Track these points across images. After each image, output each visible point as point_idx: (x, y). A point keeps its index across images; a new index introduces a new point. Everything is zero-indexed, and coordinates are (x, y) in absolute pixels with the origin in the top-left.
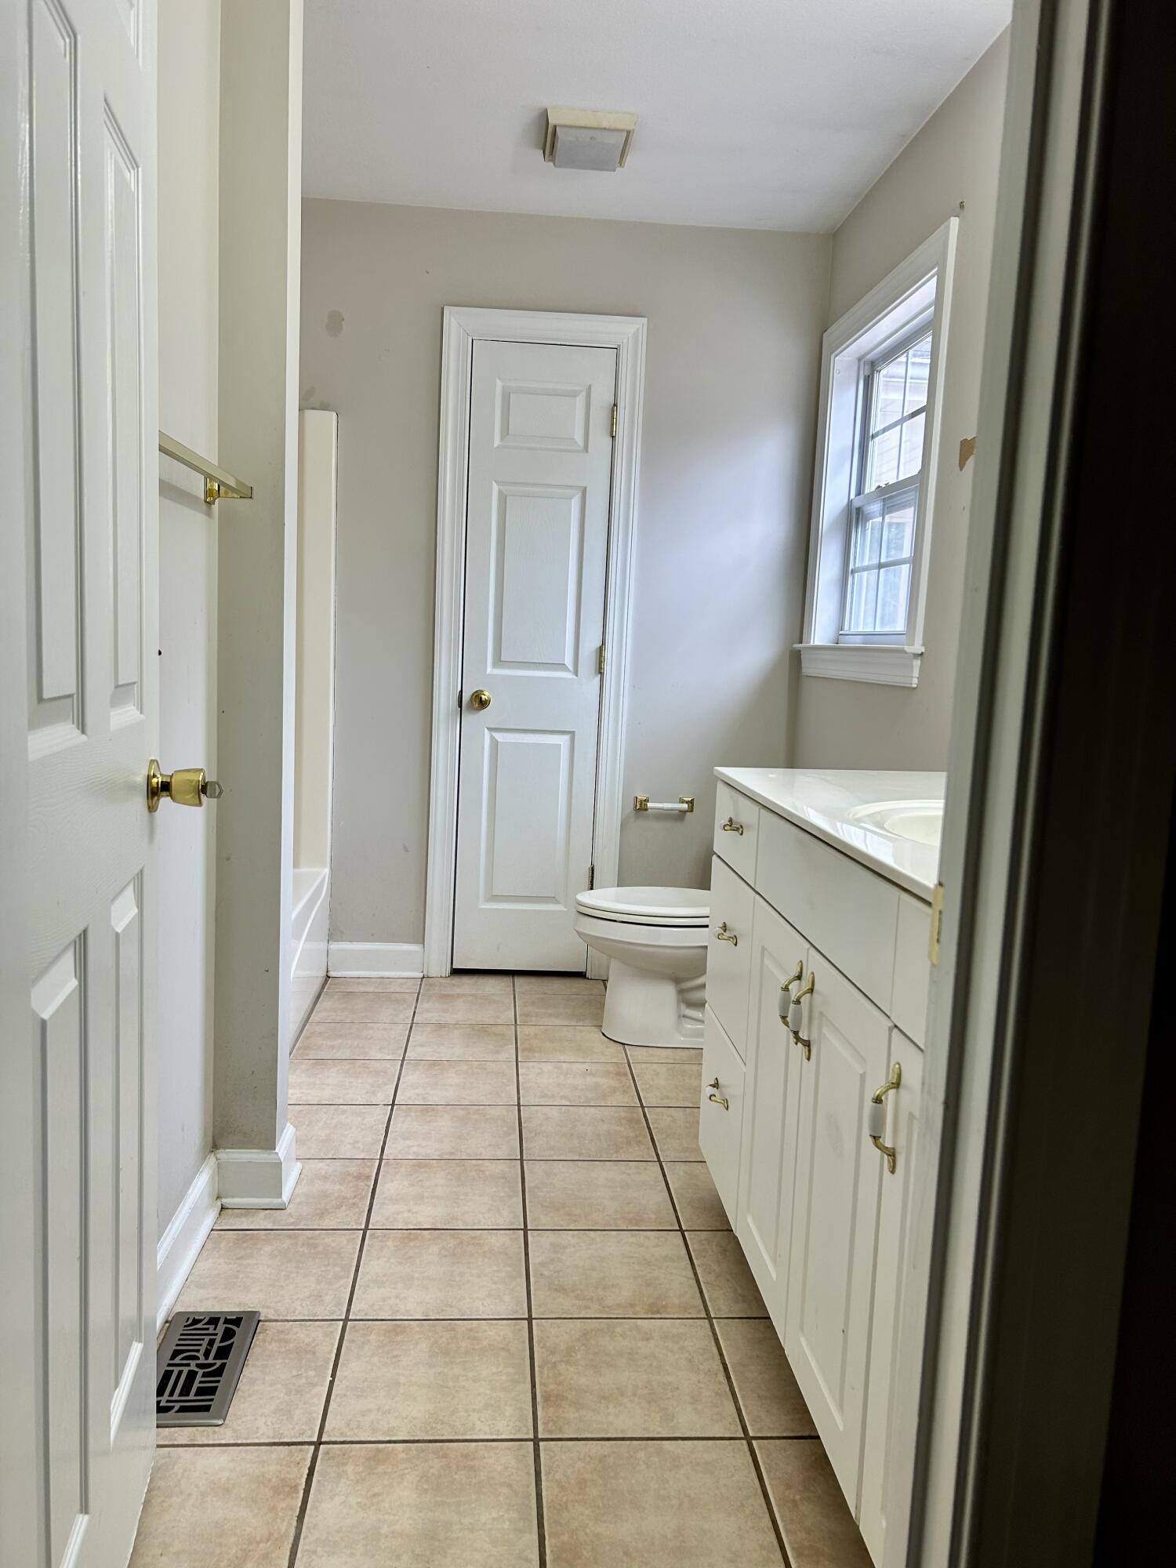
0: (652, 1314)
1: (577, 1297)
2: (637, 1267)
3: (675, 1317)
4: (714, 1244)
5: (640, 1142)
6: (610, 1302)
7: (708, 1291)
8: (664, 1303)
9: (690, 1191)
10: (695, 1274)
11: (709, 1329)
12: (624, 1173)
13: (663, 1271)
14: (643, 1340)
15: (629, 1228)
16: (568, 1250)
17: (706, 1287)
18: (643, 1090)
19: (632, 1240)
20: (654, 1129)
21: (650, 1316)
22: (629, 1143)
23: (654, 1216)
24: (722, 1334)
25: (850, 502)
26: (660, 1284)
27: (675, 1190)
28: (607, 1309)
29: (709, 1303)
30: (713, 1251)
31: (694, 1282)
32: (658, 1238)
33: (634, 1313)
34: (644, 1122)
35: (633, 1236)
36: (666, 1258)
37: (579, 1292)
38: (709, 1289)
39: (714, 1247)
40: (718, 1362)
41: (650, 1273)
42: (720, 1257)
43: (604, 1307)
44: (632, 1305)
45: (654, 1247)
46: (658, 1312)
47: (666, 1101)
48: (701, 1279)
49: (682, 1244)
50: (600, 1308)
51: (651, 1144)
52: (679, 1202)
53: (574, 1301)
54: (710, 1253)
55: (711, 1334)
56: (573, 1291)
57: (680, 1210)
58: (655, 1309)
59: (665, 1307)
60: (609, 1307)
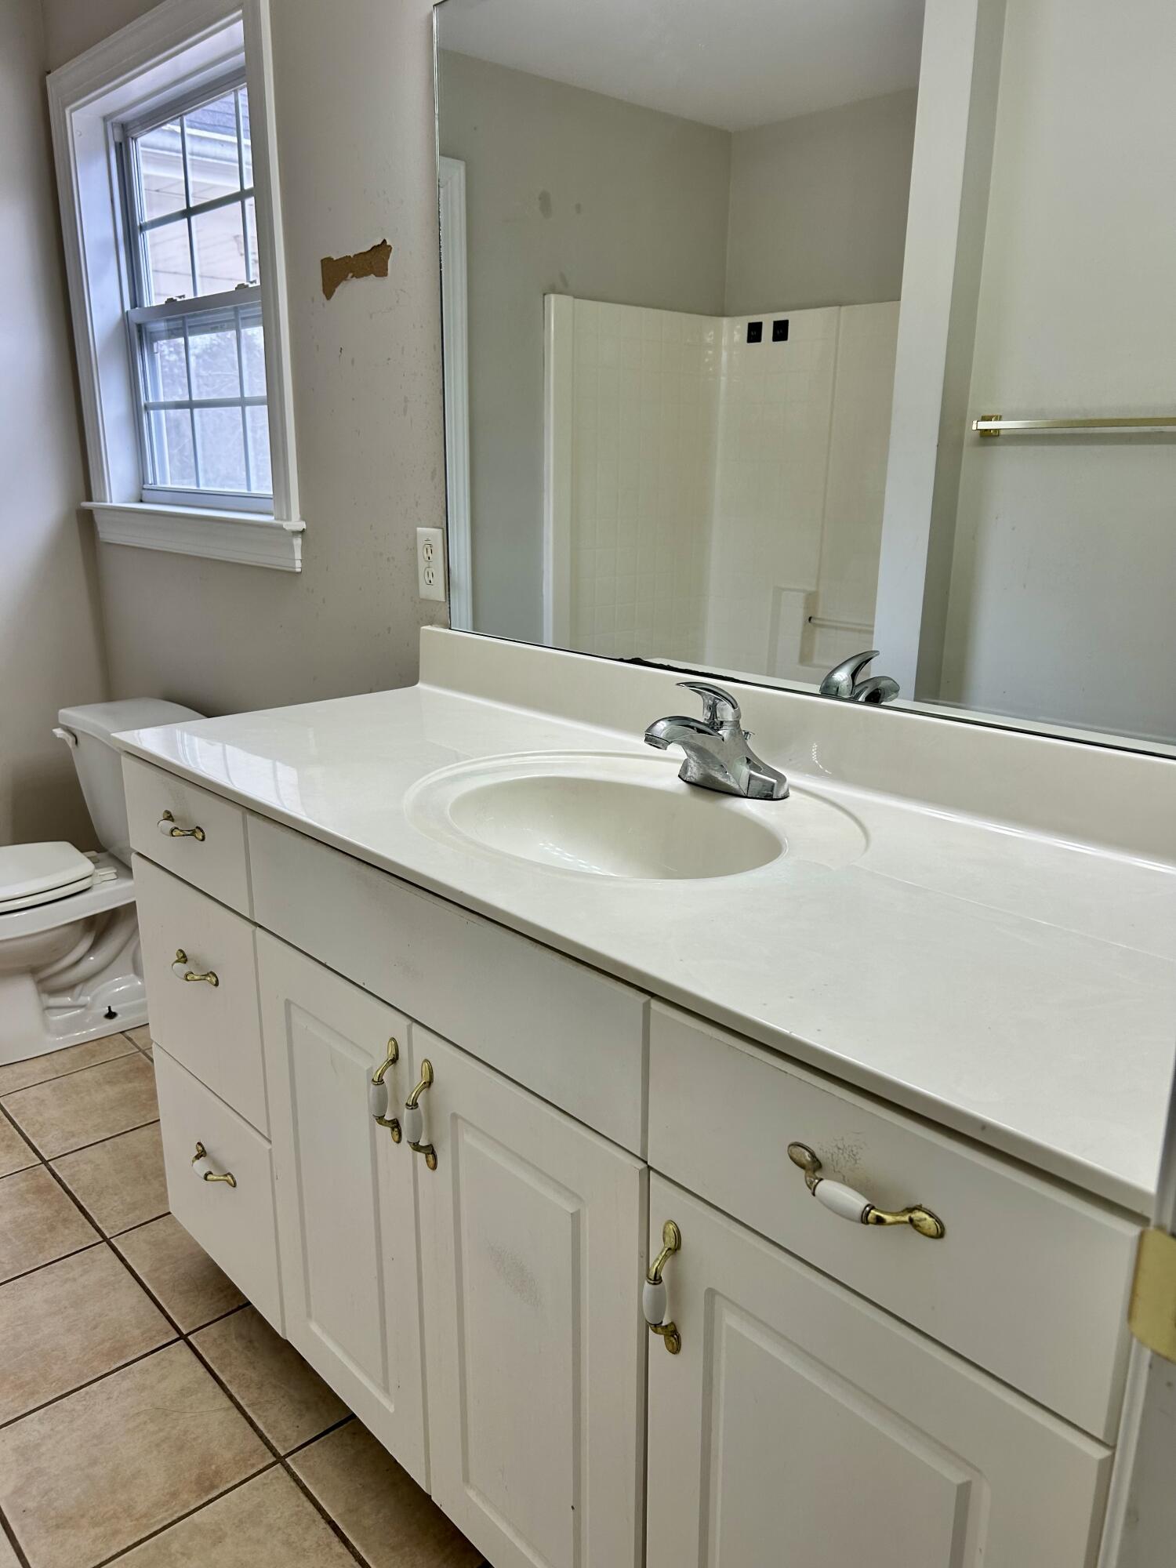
0: (207, 1492)
1: (95, 1525)
2: (151, 1427)
3: (237, 1481)
4: (233, 1337)
5: (65, 1220)
6: (141, 1507)
7: (259, 1417)
8: (213, 1467)
9: (167, 1269)
10: (231, 1397)
11: (288, 1478)
12: (67, 1280)
13: (188, 1415)
14: (214, 1544)
15: (114, 1367)
16: (43, 1449)
17: (254, 1412)
18: (33, 1136)
19: (126, 1384)
20: (76, 1191)
21: (205, 1500)
22: (52, 1228)
23: (137, 1332)
24: (307, 1477)
25: (125, 316)
26: (195, 1439)
27: (147, 1276)
28: (144, 1521)
29: (269, 1436)
30: (236, 1350)
31: (236, 1411)
32: (159, 1364)
33: (184, 1506)
34: (59, 1186)
35: (124, 1378)
36: (184, 1392)
37: (91, 1513)
38: (260, 1412)
39: (235, 1342)
40: (322, 1524)
41: (173, 1428)
42: (249, 1354)
43: (137, 1519)
44: (174, 1495)
45: (159, 1382)
46: (213, 1487)
47: (73, 1141)
48: (242, 1403)
49: (194, 1358)
50: (134, 1522)
51: (83, 1217)
52: (161, 1293)
53: (93, 1532)
54: (234, 1354)
55: (293, 1484)
56: (83, 1516)
57: (167, 1304)
58: (207, 1483)
59: (217, 1473)
60: (145, 1516)
